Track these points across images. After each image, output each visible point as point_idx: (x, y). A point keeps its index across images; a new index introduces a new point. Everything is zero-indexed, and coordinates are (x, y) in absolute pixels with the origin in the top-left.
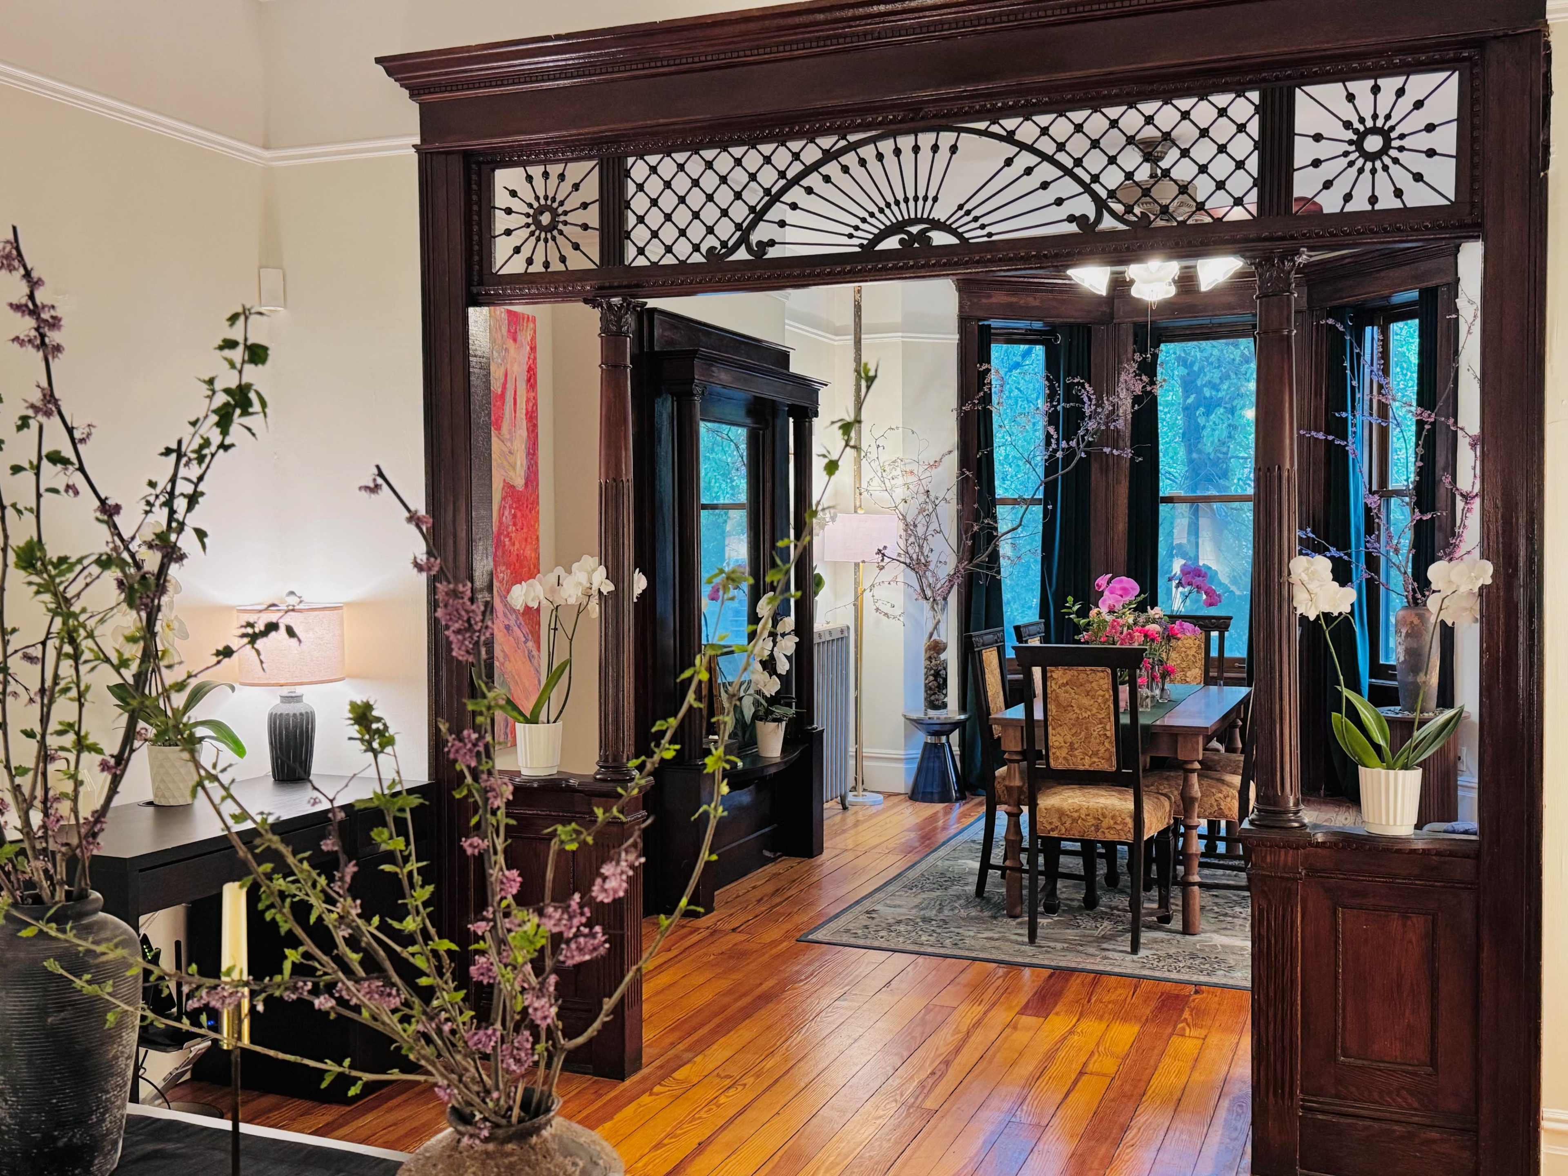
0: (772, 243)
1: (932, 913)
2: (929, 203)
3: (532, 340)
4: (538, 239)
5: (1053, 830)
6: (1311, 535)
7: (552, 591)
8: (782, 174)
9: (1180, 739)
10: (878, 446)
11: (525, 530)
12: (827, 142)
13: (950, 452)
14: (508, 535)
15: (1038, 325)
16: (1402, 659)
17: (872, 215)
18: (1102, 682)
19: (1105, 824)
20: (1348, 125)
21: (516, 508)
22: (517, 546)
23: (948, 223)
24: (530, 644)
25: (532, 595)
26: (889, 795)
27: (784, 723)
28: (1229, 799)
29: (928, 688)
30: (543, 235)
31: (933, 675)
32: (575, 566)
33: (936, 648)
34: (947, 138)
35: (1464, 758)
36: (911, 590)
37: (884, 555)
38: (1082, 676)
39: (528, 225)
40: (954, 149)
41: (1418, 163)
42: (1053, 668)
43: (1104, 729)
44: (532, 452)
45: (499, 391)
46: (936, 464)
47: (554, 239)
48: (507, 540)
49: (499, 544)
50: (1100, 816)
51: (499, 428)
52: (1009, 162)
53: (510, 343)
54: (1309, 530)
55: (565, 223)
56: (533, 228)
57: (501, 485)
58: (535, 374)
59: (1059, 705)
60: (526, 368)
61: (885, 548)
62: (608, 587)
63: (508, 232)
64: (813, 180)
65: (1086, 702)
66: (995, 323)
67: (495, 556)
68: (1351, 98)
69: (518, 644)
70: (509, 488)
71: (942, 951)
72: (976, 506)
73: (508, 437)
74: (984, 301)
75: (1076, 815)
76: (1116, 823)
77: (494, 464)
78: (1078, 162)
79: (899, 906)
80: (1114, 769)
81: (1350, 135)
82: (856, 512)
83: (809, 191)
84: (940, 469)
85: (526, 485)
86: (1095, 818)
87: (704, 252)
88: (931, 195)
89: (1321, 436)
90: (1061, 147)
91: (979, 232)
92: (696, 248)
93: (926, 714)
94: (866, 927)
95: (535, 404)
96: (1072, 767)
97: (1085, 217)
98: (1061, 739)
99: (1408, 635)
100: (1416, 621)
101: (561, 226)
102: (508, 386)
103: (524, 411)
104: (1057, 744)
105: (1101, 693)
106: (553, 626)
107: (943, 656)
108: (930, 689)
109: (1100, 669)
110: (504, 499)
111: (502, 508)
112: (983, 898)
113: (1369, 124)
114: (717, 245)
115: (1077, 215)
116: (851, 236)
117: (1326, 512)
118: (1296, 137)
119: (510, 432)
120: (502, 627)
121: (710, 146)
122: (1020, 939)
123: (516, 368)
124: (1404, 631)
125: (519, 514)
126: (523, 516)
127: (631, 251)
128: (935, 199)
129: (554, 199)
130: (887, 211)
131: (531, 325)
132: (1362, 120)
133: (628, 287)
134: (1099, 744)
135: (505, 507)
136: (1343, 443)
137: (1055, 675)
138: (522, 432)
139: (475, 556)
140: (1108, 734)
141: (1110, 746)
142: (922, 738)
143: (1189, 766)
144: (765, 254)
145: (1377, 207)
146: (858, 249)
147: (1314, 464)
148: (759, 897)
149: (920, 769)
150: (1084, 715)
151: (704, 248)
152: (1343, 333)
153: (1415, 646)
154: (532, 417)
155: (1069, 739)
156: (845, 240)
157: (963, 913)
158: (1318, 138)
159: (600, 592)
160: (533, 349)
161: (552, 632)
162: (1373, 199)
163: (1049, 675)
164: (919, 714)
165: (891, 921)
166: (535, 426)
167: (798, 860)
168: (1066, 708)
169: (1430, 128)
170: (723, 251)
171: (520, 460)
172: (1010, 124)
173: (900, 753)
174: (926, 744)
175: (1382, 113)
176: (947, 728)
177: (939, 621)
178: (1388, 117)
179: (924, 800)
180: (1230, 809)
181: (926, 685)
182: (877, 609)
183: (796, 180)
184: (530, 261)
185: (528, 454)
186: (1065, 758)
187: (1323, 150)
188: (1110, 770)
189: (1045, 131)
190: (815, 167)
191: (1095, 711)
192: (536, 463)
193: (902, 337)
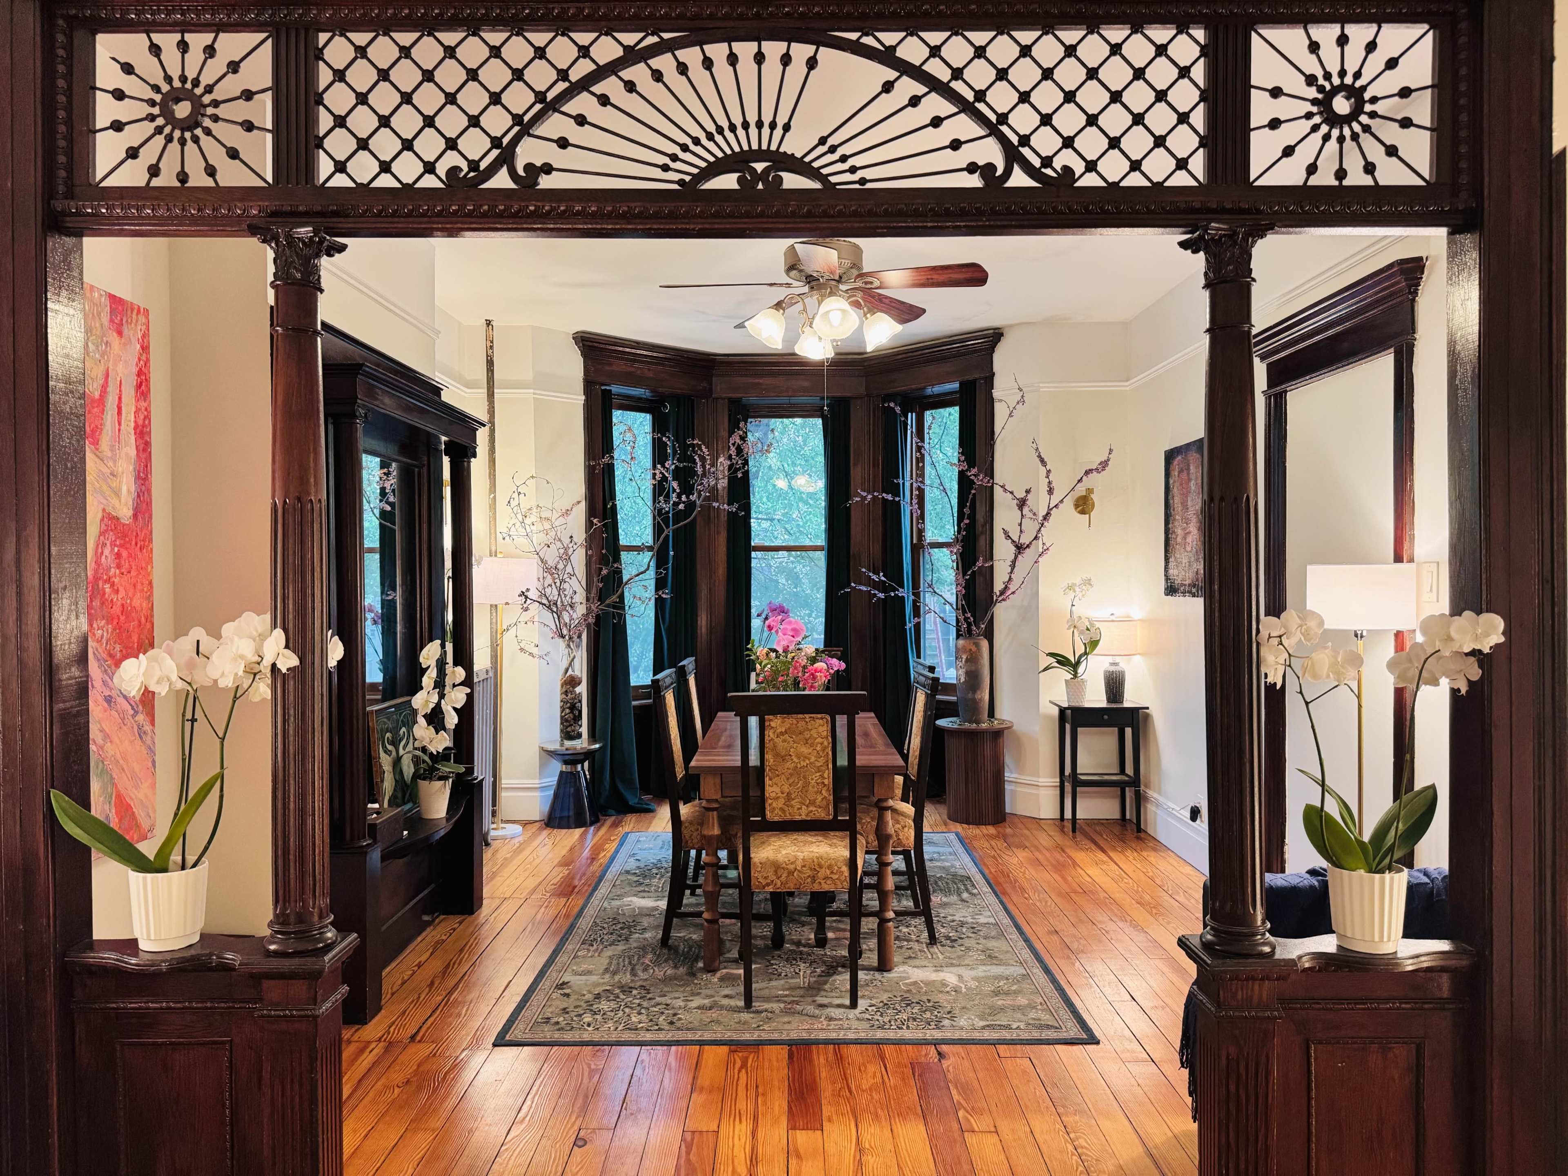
0: (547, 169)
1: (627, 978)
2: (778, 132)
3: (144, 336)
4: (169, 139)
5: (768, 885)
6: (883, 578)
7: (191, 666)
8: (563, 75)
9: (876, 780)
10: (519, 493)
11: (133, 573)
12: (630, 38)
13: (579, 502)
14: (108, 581)
15: (647, 394)
16: (963, 680)
17: (697, 141)
18: (821, 729)
19: (822, 873)
20: (1311, 80)
21: (121, 546)
22: (122, 594)
23: (807, 159)
24: (141, 717)
25: (157, 674)
26: (525, 824)
27: (451, 780)
28: (906, 829)
29: (563, 720)
30: (177, 134)
31: (569, 708)
32: (228, 629)
33: (571, 682)
34: (801, 51)
36: (547, 629)
37: (526, 597)
38: (802, 724)
39: (152, 118)
40: (812, 63)
41: (1391, 133)
42: (771, 717)
43: (822, 777)
44: (143, 477)
45: (97, 395)
46: (567, 512)
47: (196, 140)
48: (107, 586)
49: (95, 592)
50: (815, 866)
51: (96, 443)
52: (888, 87)
53: (113, 336)
54: (881, 574)
55: (216, 119)
56: (160, 121)
57: (100, 516)
58: (147, 381)
59: (777, 755)
60: (135, 370)
61: (528, 590)
62: (289, 661)
63: (117, 126)
64: (610, 86)
65: (804, 750)
66: (615, 389)
67: (89, 607)
68: (1314, 47)
69: (123, 719)
70: (111, 521)
71: (661, 1036)
72: (604, 551)
73: (109, 454)
74: (607, 368)
75: (792, 867)
76: (832, 873)
77: (89, 487)
78: (980, 95)
79: (589, 972)
80: (831, 817)
81: (1312, 93)
82: (496, 556)
83: (604, 100)
84: (571, 517)
85: (135, 516)
86: (811, 869)
87: (442, 174)
88: (781, 121)
90: (957, 74)
91: (848, 177)
92: (430, 168)
93: (562, 745)
94: (565, 1011)
95: (148, 417)
96: (788, 817)
97: (991, 167)
98: (778, 790)
99: (967, 660)
100: (974, 648)
101: (207, 122)
102: (110, 389)
103: (132, 425)
104: (773, 795)
105: (819, 740)
106: (189, 716)
107: (578, 690)
108: (567, 721)
109: (819, 716)
110: (102, 533)
111: (100, 546)
112: (670, 948)
113: (1336, 81)
114: (464, 166)
115: (981, 163)
116: (665, 168)
117: (884, 561)
118: (1253, 90)
119: (112, 449)
120: (101, 699)
121: (451, 25)
122: (733, 1003)
123: (120, 368)
124: (964, 657)
125: (125, 554)
126: (130, 555)
127: (325, 167)
128: (787, 128)
129: (196, 83)
130: (718, 138)
131: (142, 319)
132: (1328, 76)
133: (322, 214)
134: (816, 793)
135: (104, 545)
137: (773, 724)
138: (130, 449)
139: (55, 615)
140: (826, 782)
141: (827, 794)
142: (557, 767)
143: (885, 804)
144: (538, 184)
145: (1345, 183)
146: (676, 187)
148: (429, 982)
149: (556, 795)
150: (803, 764)
151: (442, 169)
153: (973, 668)
154: (142, 432)
155: (786, 789)
156: (658, 173)
157: (659, 974)
158: (1276, 92)
159: (274, 666)
160: (145, 348)
161: (188, 725)
162: (1341, 174)
163: (767, 724)
164: (555, 746)
165: (589, 997)
166: (147, 444)
167: (459, 918)
168: (782, 758)
169: (1405, 93)
170: (472, 174)
171: (127, 486)
172: (889, 38)
173: (536, 782)
174: (562, 773)
175: (1351, 69)
176: (582, 757)
177: (574, 657)
178: (1357, 75)
179: (560, 827)
180: (907, 839)
181: (562, 717)
182: (522, 649)
183: (585, 84)
184: (154, 171)
185: (138, 478)
186: (782, 809)
187: (1283, 108)
188: (827, 818)
189: (935, 51)
190: (611, 69)
191: (813, 759)
192: (149, 490)
193: (534, 394)
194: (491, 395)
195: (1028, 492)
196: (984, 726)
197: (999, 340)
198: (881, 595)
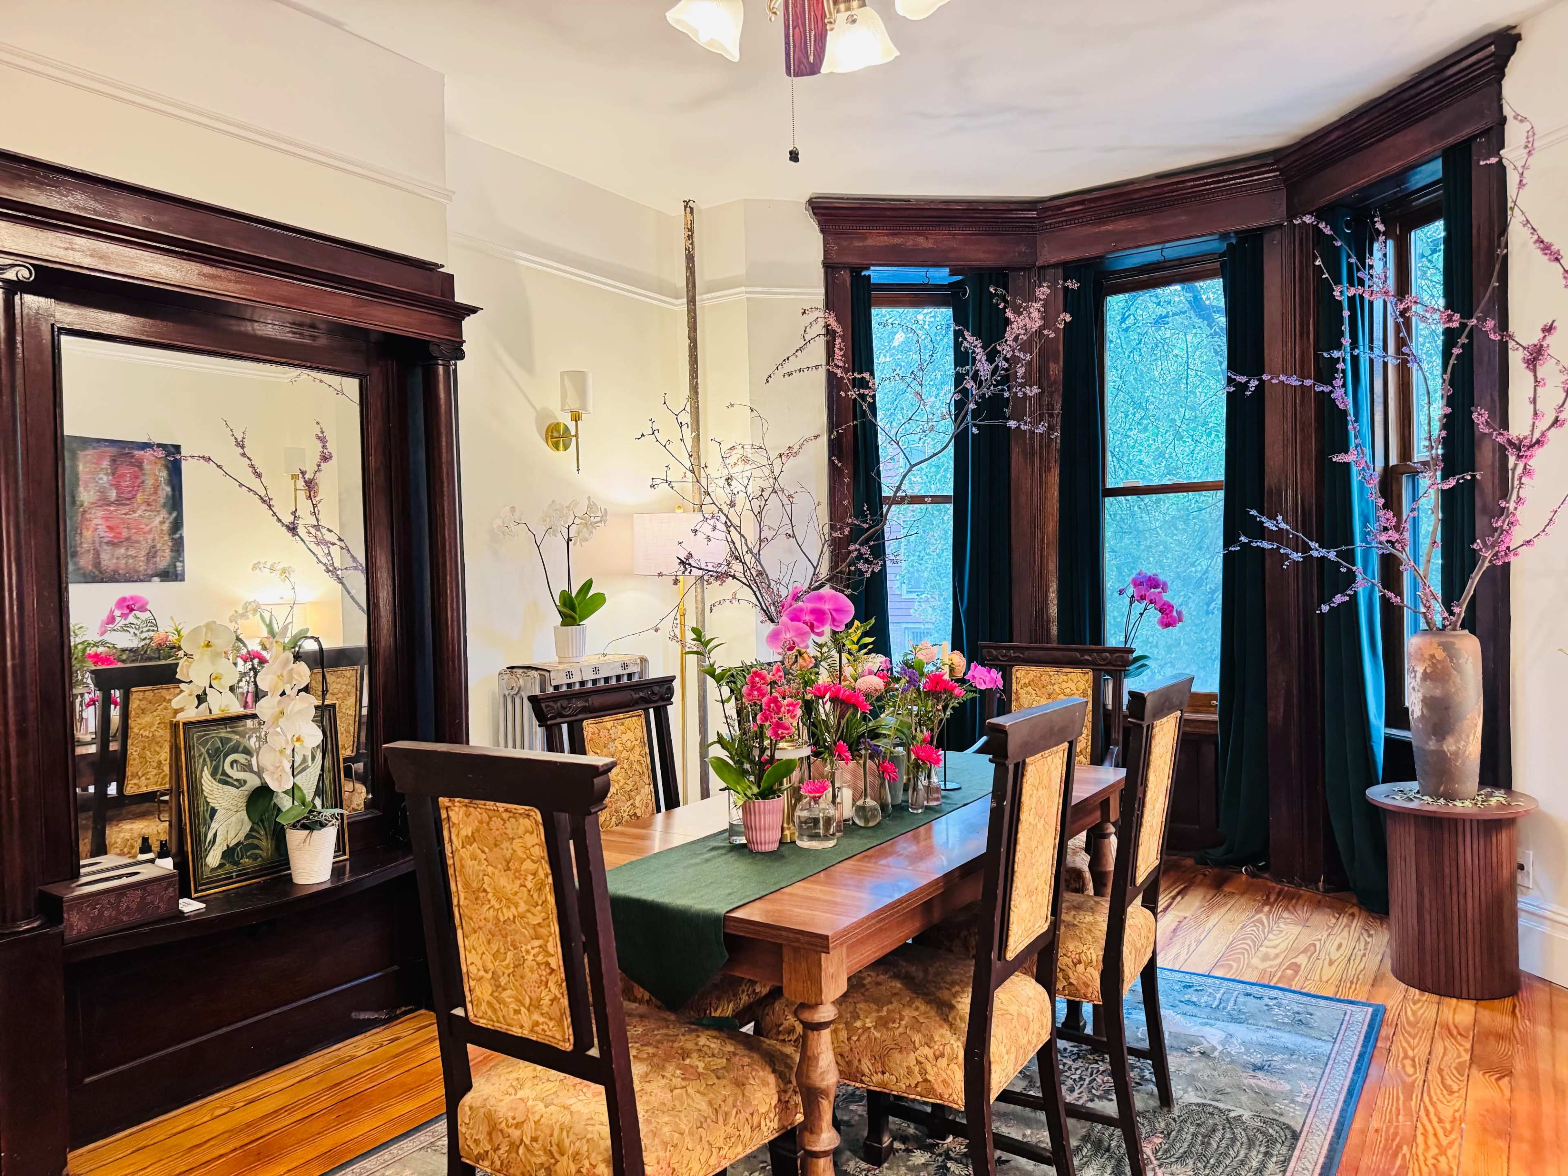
6: (1283, 526)
9: (787, 955)
13: (816, 437)
15: (941, 275)
16: (1417, 713)
18: (528, 838)
35: (1529, 867)
43: (543, 948)
59: (468, 886)
65: (506, 883)
66: (877, 274)
74: (857, 244)
84: (801, 458)
89: (1294, 381)
98: (478, 962)
99: (1426, 676)
100: (1440, 654)
104: (472, 970)
109: (521, 809)
117: (1319, 497)
124: (1420, 669)
134: (540, 984)
136: (1327, 389)
137: (453, 817)
140: (551, 963)
143: (812, 1018)
147: (1302, 430)
150: (507, 914)
152: (1331, 238)
153: (1438, 693)
155: (491, 962)
168: (475, 893)
186: (491, 1006)
191: (523, 907)
193: (747, 292)
194: (692, 301)
195: (1548, 329)
196: (1462, 807)
197: (1513, 50)
198: (1297, 556)
